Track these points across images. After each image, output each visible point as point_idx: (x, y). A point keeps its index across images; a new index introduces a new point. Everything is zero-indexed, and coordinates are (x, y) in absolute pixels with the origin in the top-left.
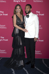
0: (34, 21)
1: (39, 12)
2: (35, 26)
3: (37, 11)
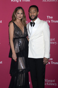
0: (43, 32)
1: (52, 18)
2: (44, 40)
3: (48, 16)
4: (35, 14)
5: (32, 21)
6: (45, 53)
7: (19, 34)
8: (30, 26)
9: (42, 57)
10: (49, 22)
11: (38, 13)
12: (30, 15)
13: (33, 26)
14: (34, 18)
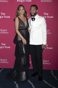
0: (41, 25)
1: (48, 14)
2: (42, 31)
4: (34, 12)
5: (32, 17)
6: (43, 41)
7: (23, 26)
8: (31, 20)
9: (41, 44)
10: (46, 17)
11: (37, 11)
12: (31, 12)
13: (34, 21)
14: (33, 15)
